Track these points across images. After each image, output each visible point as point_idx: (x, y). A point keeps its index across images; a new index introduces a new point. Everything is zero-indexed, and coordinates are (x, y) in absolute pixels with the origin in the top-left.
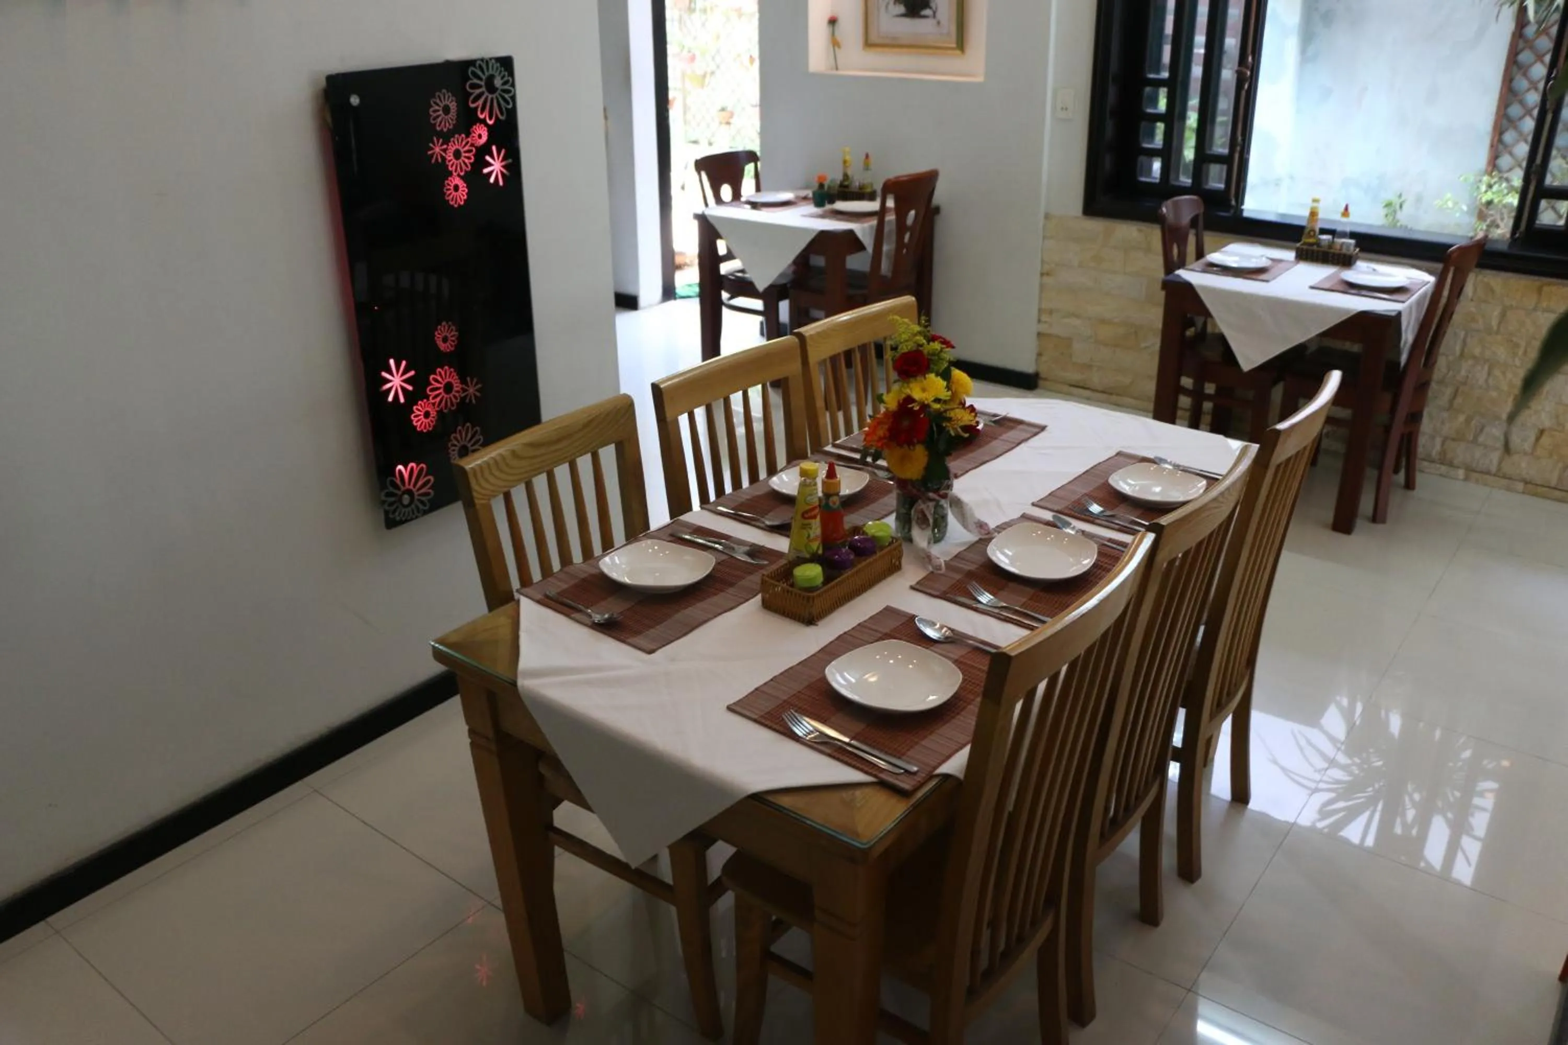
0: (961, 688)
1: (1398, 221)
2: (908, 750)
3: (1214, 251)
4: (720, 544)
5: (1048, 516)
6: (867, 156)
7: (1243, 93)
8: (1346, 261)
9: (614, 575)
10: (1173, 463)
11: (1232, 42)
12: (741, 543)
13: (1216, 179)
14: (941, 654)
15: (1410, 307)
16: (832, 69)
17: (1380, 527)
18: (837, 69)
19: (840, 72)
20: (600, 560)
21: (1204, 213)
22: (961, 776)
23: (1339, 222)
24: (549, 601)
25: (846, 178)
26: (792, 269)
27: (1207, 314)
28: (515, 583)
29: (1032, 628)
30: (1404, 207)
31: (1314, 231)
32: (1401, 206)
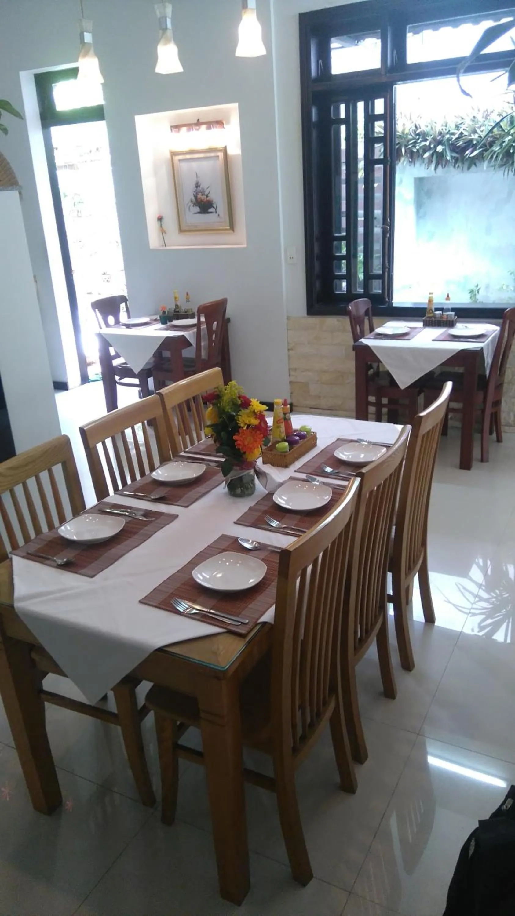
0: (266, 573)
1: (478, 300)
2: (242, 611)
3: (379, 327)
4: (127, 512)
5: (304, 476)
6: (187, 294)
7: (387, 239)
8: (451, 324)
9: (68, 536)
10: (368, 440)
11: (378, 212)
12: (138, 510)
13: (376, 288)
14: (253, 556)
15: (488, 345)
16: (163, 246)
17: (485, 464)
18: (166, 246)
19: (167, 248)
20: (58, 529)
21: (372, 307)
22: (273, 622)
23: (445, 304)
24: (30, 556)
25: (177, 307)
26: (153, 359)
27: (379, 361)
28: (8, 548)
29: (298, 536)
30: (480, 291)
31: (432, 310)
32: (478, 292)
